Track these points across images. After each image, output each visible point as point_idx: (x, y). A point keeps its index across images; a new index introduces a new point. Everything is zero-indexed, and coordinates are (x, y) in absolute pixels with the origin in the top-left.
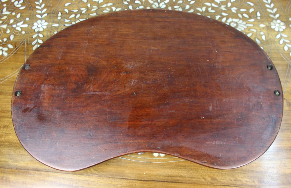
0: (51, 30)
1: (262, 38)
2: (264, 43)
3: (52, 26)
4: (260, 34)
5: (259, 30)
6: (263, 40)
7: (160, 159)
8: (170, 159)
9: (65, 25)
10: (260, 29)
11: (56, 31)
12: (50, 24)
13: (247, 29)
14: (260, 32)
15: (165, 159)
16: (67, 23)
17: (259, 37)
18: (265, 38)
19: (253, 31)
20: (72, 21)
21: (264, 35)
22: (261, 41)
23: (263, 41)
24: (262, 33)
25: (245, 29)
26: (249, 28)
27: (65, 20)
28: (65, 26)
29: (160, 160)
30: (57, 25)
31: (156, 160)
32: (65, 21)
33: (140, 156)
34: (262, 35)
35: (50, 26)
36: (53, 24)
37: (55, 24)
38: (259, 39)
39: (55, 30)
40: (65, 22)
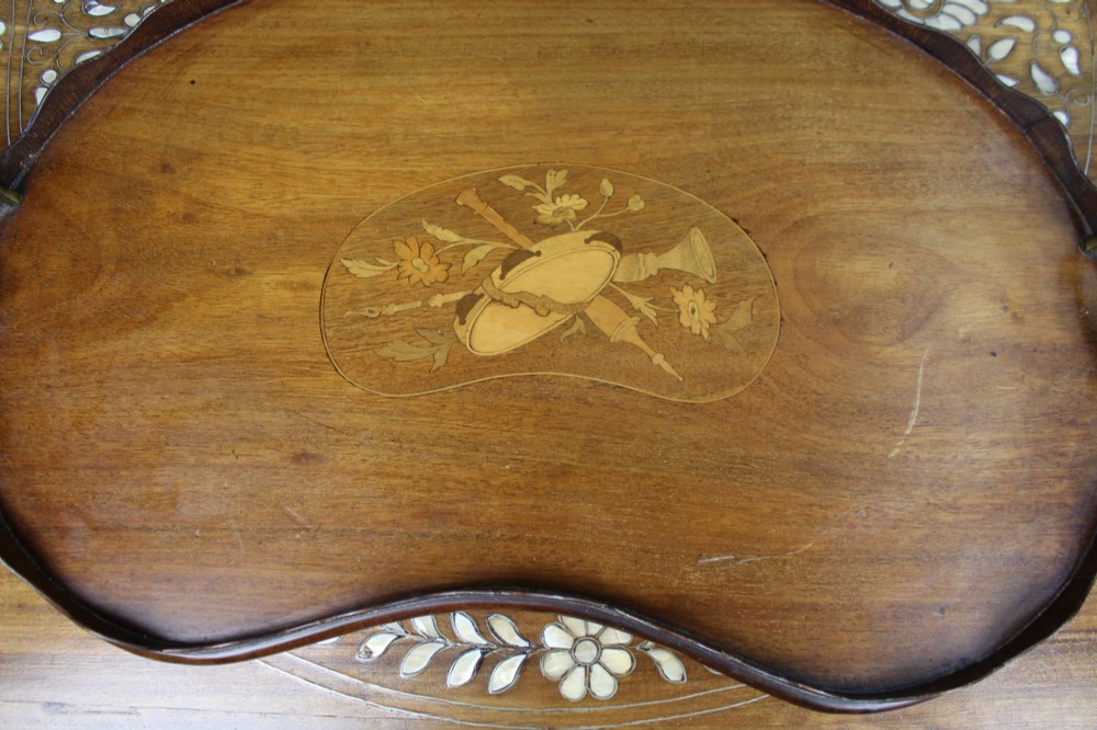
0: (26, 61)
1: (1062, 64)
2: (1074, 91)
3: (28, 41)
4: (1053, 40)
5: (1046, 23)
6: (1067, 74)
7: (592, 709)
8: (641, 708)
9: (92, 32)
10: (1054, 17)
11: (50, 68)
12: (19, 28)
13: (986, 15)
14: (1052, 31)
15: (618, 711)
16: (102, 21)
17: (1049, 60)
18: (1079, 64)
19: (1019, 30)
20: (126, 8)
21: (1070, 44)
22: (1056, 80)
23: (1065, 81)
24: (1062, 37)
25: (976, 15)
26: (997, 12)
27: (91, 7)
28: (91, 36)
29: (596, 713)
30: (48, 36)
31: (574, 716)
32: (93, 12)
33: (495, 701)
34: (1062, 49)
35: (19, 43)
36: (31, 29)
37: (44, 29)
38: (1046, 70)
39: (48, 63)
40: (94, 17)
